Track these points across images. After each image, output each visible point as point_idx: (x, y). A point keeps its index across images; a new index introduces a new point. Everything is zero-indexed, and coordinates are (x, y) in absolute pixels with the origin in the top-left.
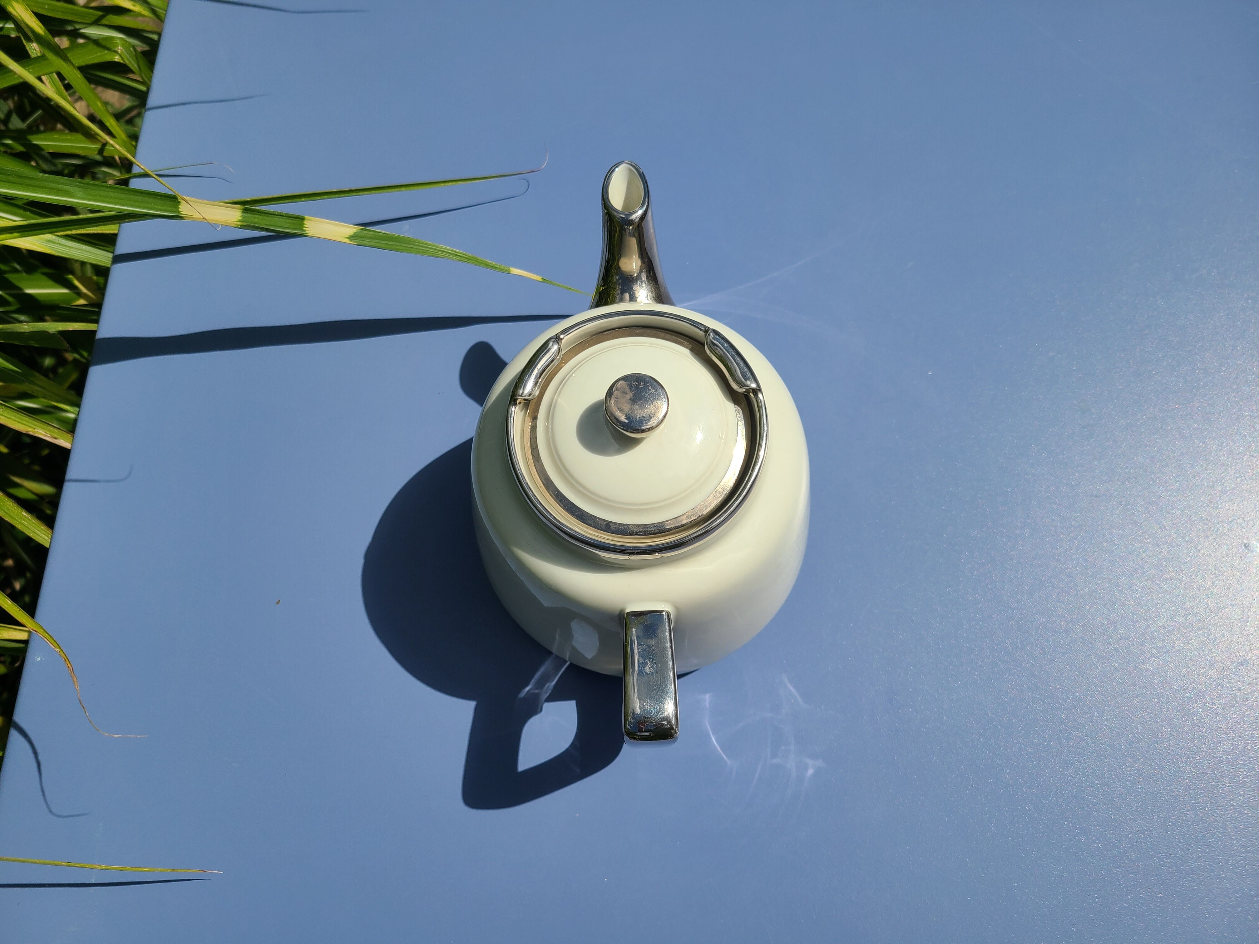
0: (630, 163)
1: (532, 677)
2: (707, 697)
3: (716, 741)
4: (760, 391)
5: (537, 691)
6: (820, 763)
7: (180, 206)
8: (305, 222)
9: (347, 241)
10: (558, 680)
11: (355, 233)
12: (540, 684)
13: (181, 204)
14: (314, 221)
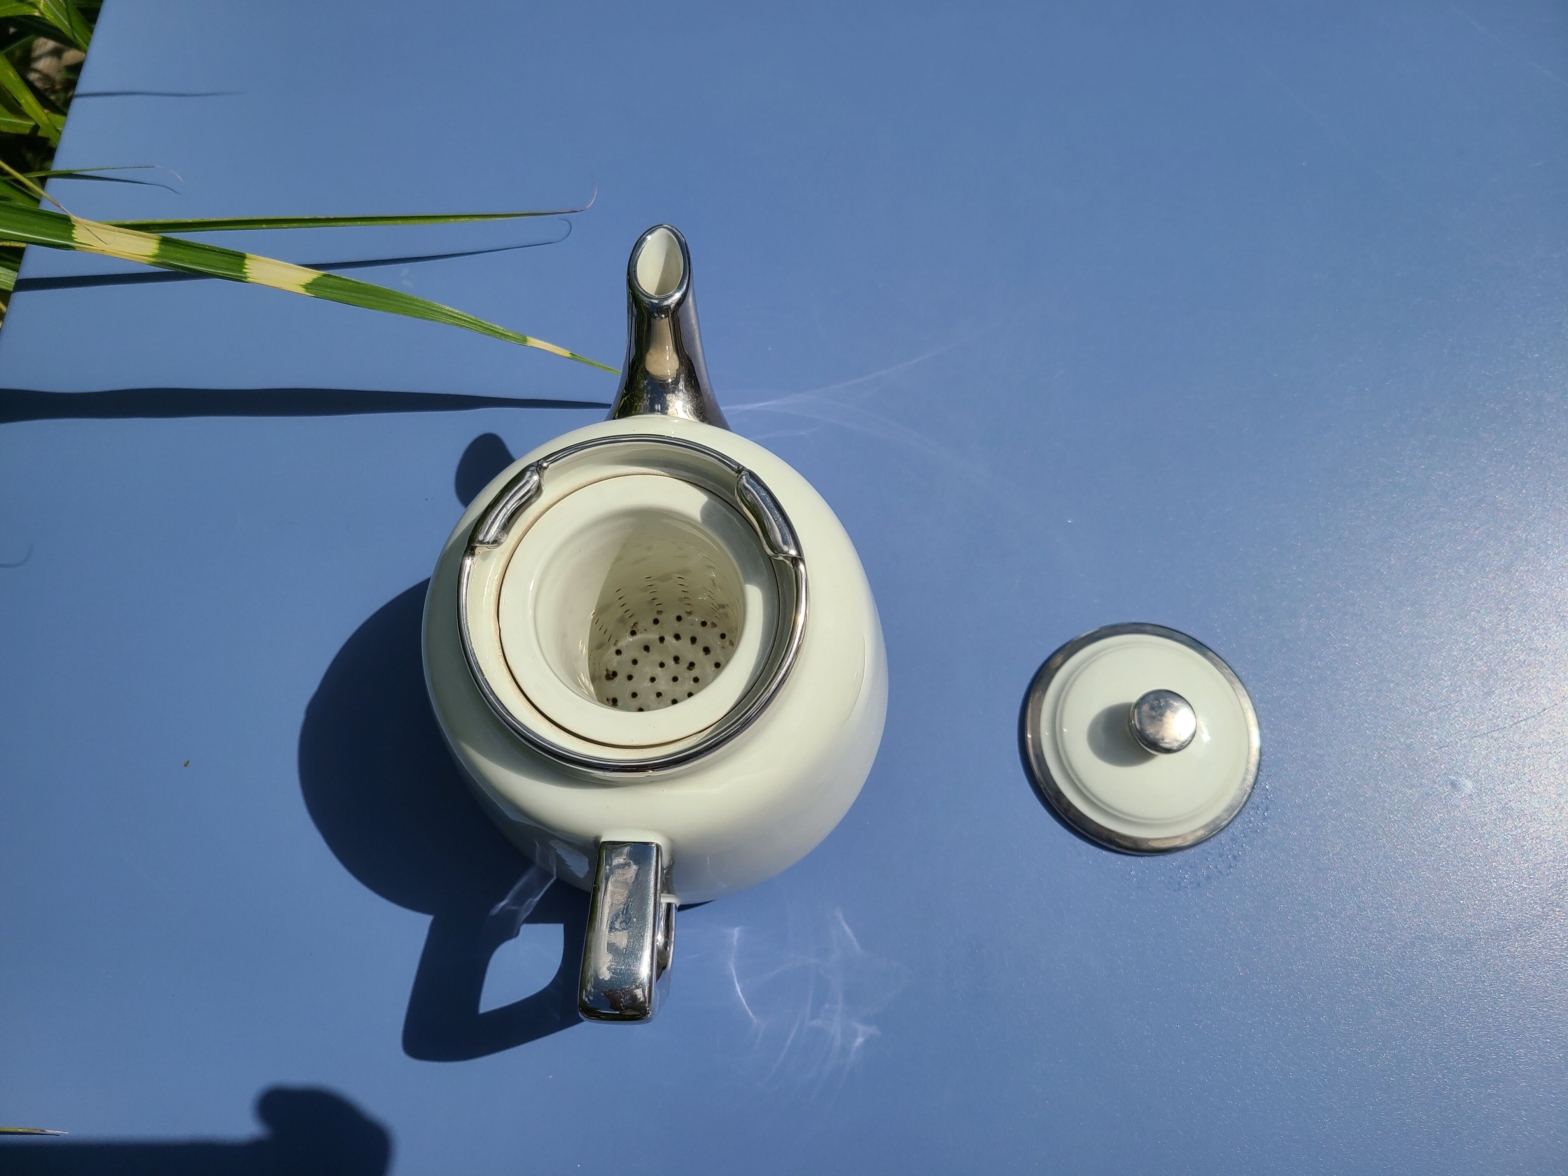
0: (670, 227)
1: (510, 888)
2: (736, 932)
3: (741, 991)
4: (803, 560)
5: (515, 908)
6: (873, 1030)
7: (74, 231)
8: (247, 261)
9: (302, 291)
10: (542, 897)
11: (314, 280)
12: (520, 899)
13: (75, 228)
14: (259, 261)
